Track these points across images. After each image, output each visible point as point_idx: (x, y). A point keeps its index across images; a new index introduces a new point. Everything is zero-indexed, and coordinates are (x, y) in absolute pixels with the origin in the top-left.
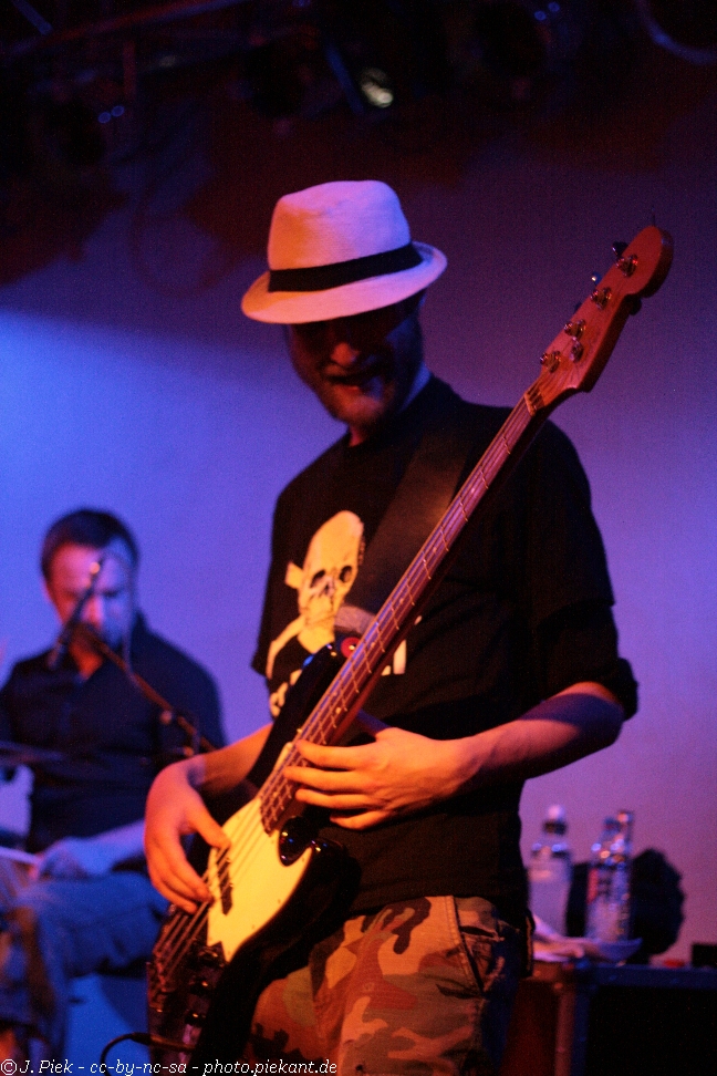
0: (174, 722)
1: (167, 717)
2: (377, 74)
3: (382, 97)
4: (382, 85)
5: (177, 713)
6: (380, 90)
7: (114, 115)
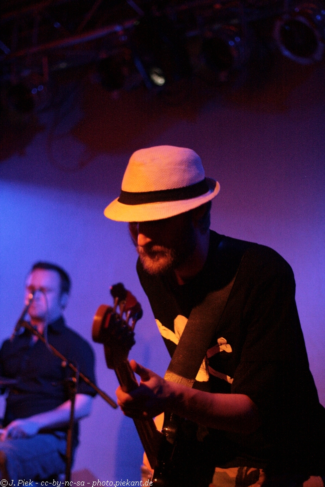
0: (68, 366)
1: (64, 364)
2: (157, 70)
3: (160, 81)
4: (160, 75)
5: (69, 362)
6: (159, 77)
7: (39, 90)
